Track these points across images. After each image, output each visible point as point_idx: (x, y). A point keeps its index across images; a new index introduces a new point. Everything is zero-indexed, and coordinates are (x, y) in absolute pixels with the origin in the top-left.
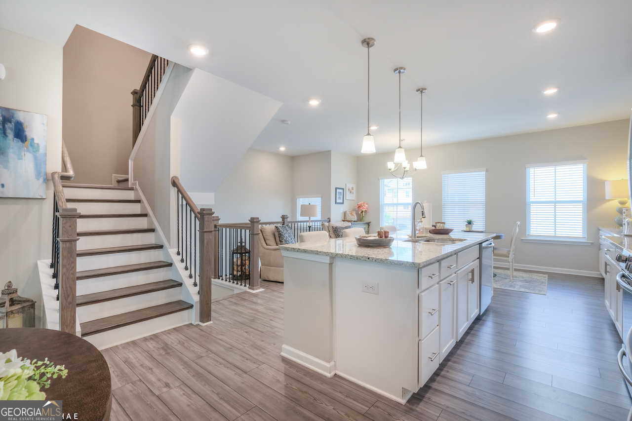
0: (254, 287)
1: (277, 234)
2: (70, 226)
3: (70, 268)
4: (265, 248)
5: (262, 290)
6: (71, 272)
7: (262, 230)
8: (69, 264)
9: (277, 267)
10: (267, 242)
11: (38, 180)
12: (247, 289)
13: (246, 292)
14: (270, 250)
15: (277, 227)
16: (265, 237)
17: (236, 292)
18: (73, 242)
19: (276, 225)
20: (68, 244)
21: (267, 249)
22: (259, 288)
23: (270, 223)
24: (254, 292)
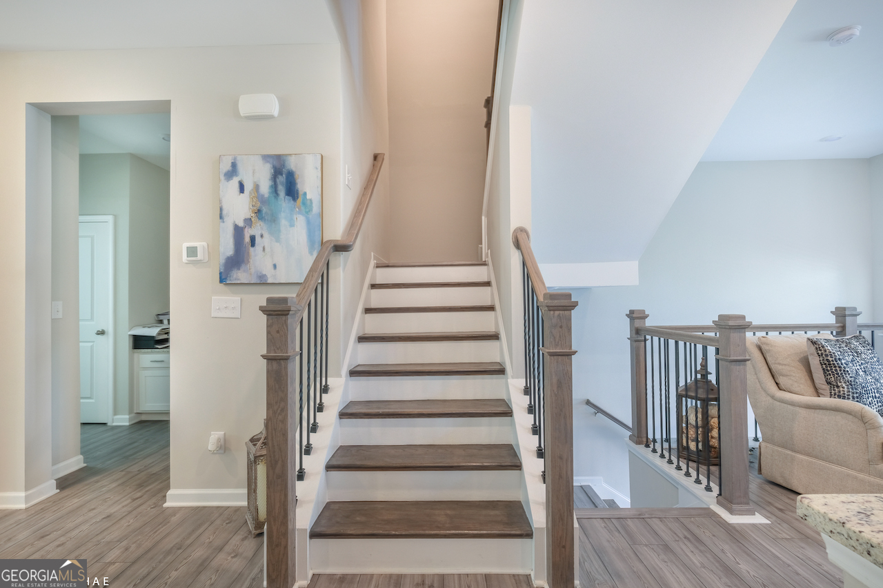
0: (734, 507)
1: (815, 362)
2: (278, 332)
3: (279, 411)
4: (773, 397)
5: (758, 519)
6: (280, 417)
7: (764, 347)
8: (276, 403)
9: (816, 457)
10: (781, 380)
11: (312, 254)
12: (710, 500)
13: (708, 513)
14: (792, 404)
15: (813, 343)
16: (772, 367)
17: (686, 502)
18: (282, 362)
19: (812, 334)
20: (275, 364)
21: (782, 401)
22: (751, 513)
23: (793, 328)
24: (733, 519)
